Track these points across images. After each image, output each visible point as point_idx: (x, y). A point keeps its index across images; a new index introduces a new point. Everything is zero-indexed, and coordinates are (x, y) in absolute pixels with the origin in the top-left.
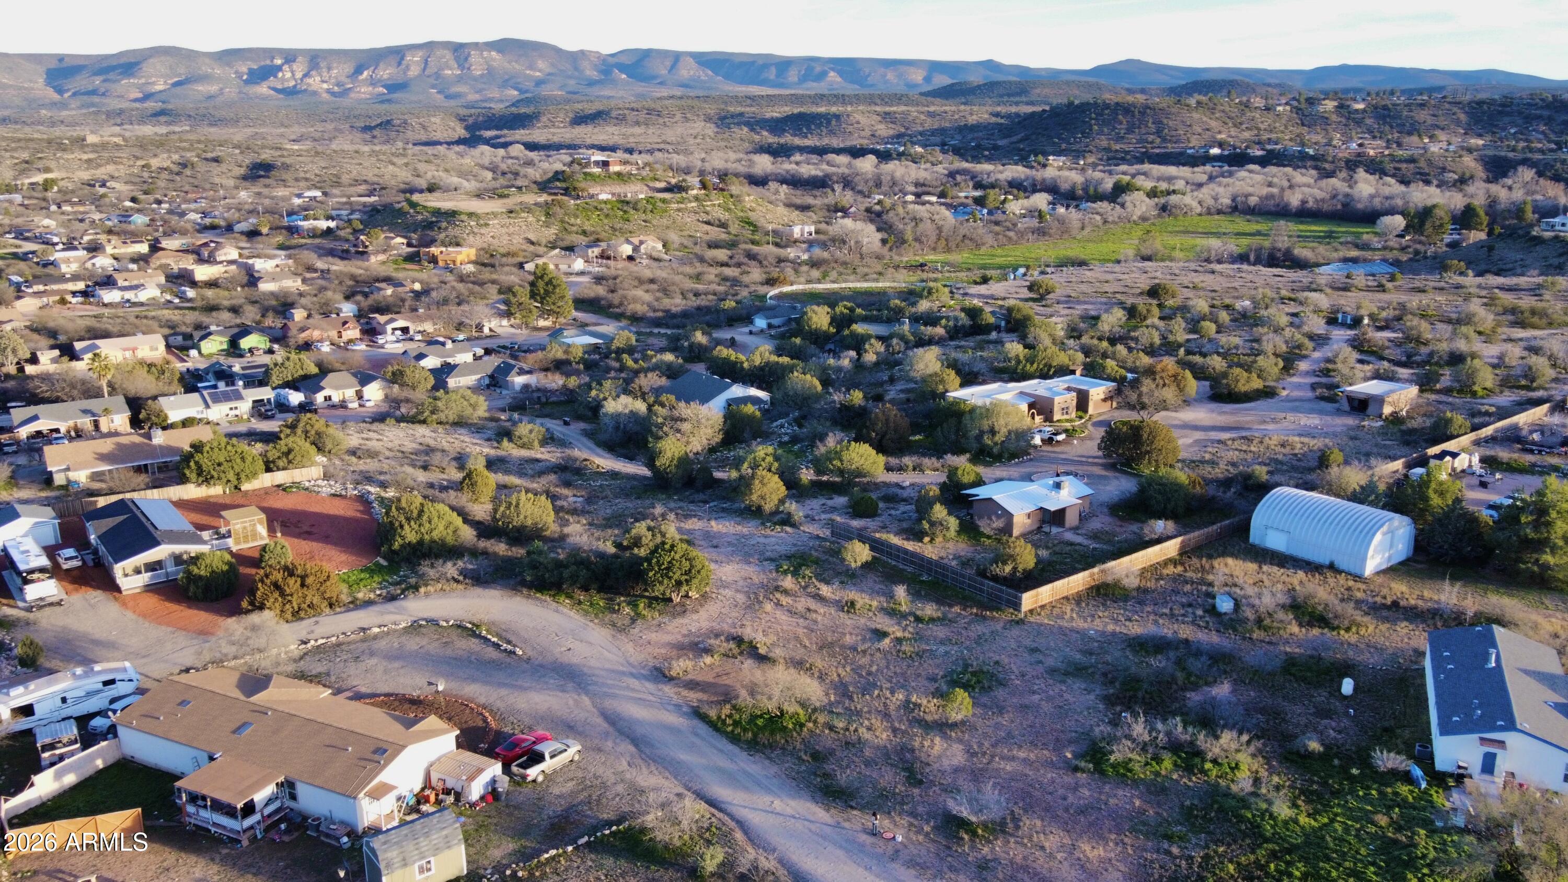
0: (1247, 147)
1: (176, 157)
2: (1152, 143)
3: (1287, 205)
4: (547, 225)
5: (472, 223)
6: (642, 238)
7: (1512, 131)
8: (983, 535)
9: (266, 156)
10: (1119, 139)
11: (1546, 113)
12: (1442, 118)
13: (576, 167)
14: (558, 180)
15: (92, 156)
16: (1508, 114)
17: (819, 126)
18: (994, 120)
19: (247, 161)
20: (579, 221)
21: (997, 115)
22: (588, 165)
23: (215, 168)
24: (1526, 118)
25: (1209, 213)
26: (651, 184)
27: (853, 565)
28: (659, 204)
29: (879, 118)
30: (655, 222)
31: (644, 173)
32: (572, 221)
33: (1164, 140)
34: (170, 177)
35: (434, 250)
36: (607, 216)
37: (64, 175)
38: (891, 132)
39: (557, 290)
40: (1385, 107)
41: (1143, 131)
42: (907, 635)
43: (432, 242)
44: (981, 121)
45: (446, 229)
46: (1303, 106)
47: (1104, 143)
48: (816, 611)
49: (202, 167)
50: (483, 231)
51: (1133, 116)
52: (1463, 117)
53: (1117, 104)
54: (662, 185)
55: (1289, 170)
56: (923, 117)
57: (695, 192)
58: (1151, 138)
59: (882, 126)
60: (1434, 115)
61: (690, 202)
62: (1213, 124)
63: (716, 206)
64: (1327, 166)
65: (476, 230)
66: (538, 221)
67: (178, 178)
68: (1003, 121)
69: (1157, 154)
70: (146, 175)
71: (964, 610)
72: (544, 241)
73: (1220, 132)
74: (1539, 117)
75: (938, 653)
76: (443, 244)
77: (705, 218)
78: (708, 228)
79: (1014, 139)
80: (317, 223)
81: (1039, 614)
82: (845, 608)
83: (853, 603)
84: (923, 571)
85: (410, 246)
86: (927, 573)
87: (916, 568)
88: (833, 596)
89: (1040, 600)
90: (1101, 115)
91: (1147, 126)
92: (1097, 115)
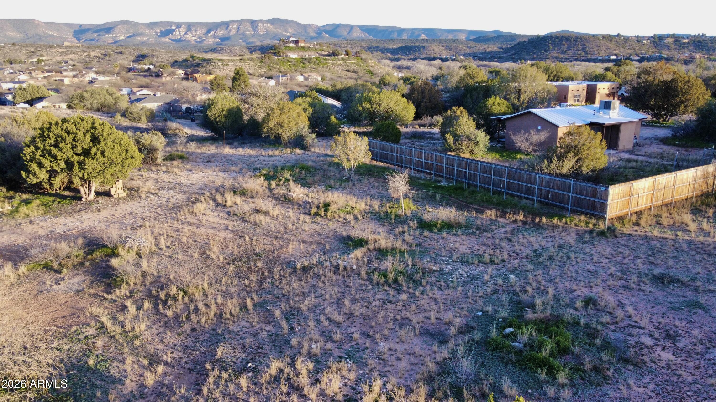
0: (630, 56)
1: (103, 52)
2: (580, 54)
4: (261, 67)
5: (219, 64)
6: (310, 74)
8: (519, 151)
10: (563, 53)
13: (282, 43)
14: (272, 49)
15: (63, 50)
17: (415, 51)
20: (278, 67)
21: (500, 48)
22: (287, 42)
23: (120, 56)
26: (320, 52)
27: (346, 165)
28: (322, 60)
29: (444, 48)
30: (319, 69)
31: (317, 47)
32: (275, 66)
33: (586, 53)
34: (98, 61)
35: (197, 76)
36: (294, 65)
39: (241, 78)
41: (576, 49)
42: (399, 244)
43: (198, 72)
45: (206, 66)
46: (656, 40)
47: (556, 55)
48: (267, 213)
49: (114, 56)
50: (225, 68)
51: (570, 42)
53: (562, 36)
54: (326, 53)
56: (465, 48)
57: (342, 56)
58: (579, 52)
62: (611, 46)
63: (352, 63)
65: (221, 67)
66: (256, 65)
67: (102, 61)
69: (583, 59)
70: (87, 59)
71: (503, 215)
72: (257, 74)
73: (615, 50)
75: (454, 278)
76: (202, 73)
77: (346, 68)
78: (348, 73)
79: (510, 54)
80: (144, 66)
81: (637, 224)
82: (314, 210)
83: (327, 206)
84: (442, 176)
85: (186, 74)
86: (446, 178)
87: (432, 174)
88: (306, 198)
89: (634, 202)
90: (554, 41)
91: (577, 47)
92: (552, 41)
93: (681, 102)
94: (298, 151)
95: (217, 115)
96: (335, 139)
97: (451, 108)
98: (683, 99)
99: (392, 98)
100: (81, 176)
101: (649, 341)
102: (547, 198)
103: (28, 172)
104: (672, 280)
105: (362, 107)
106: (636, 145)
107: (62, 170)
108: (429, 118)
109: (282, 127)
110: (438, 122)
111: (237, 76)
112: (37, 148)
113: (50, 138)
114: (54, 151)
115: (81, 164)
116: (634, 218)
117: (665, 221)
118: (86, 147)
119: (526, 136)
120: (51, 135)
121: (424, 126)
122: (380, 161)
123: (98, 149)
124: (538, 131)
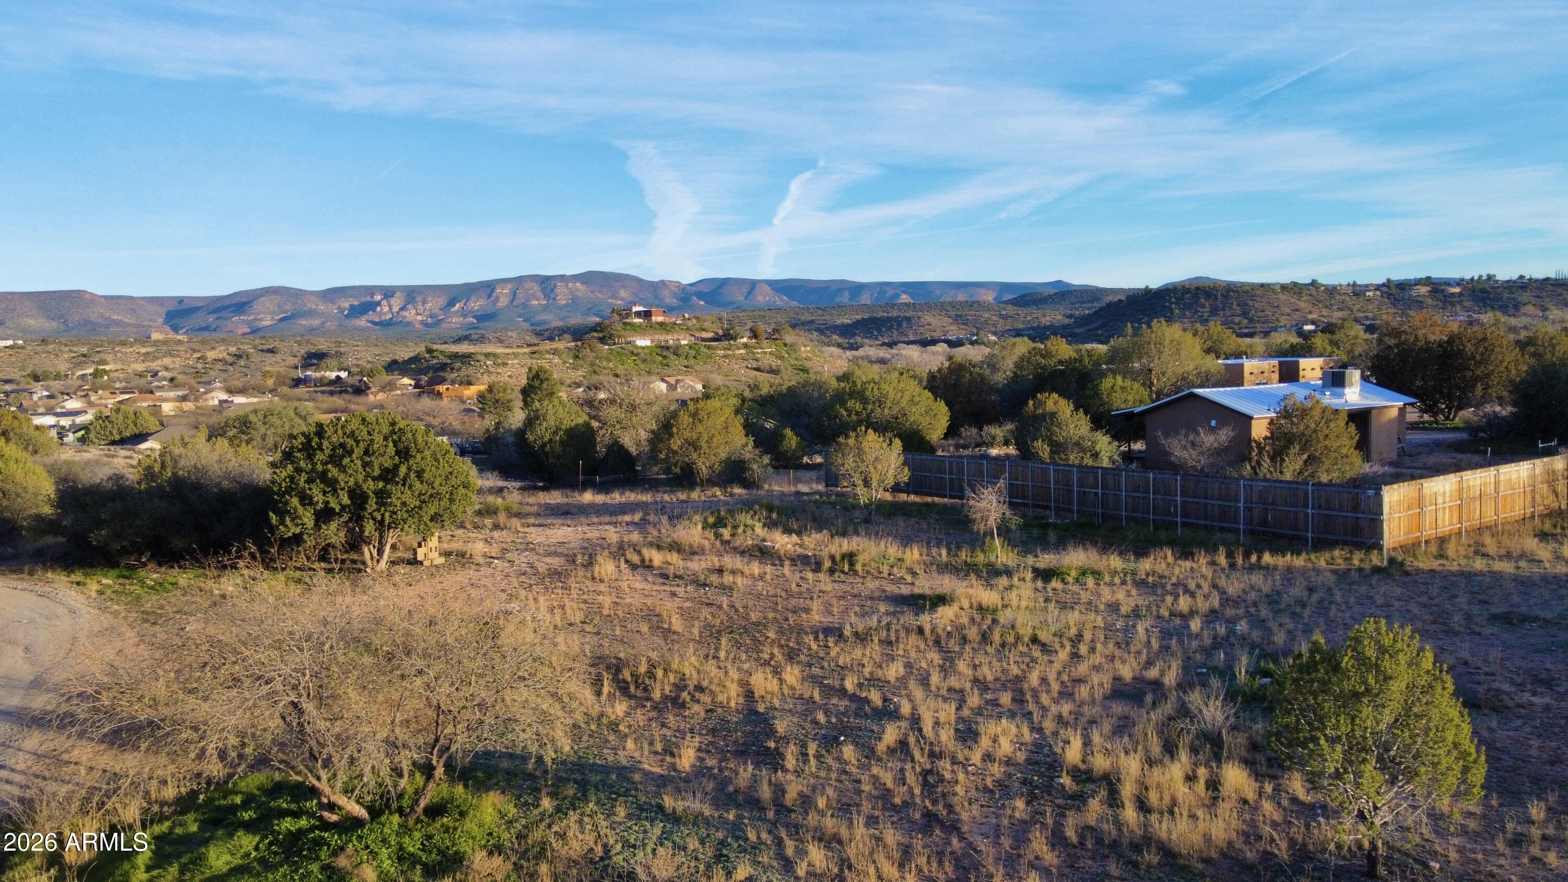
1: (233, 349)
2: (1238, 324)
4: (575, 368)
5: (488, 363)
6: (679, 377)
9: (323, 345)
10: (1203, 321)
13: (616, 317)
14: (596, 331)
15: (150, 349)
19: (303, 352)
20: (611, 365)
21: (1069, 316)
22: (628, 316)
23: (270, 358)
26: (697, 334)
28: (702, 349)
29: (951, 320)
30: (697, 368)
31: (690, 323)
32: (605, 364)
33: (1251, 320)
34: (224, 368)
35: (442, 388)
36: (644, 361)
37: (119, 367)
39: (545, 385)
40: (1483, 291)
43: (442, 381)
45: (460, 368)
46: (1394, 291)
48: (738, 573)
49: (257, 358)
50: (499, 370)
51: (1216, 298)
53: (1197, 288)
54: (710, 335)
56: (994, 318)
57: (745, 340)
58: (1237, 319)
60: (1538, 297)
61: (739, 349)
62: (1302, 305)
63: (766, 353)
65: (492, 370)
66: (565, 363)
67: (231, 368)
70: (200, 366)
71: (1188, 556)
72: (568, 382)
73: (1310, 312)
76: (453, 382)
77: (754, 364)
79: (1092, 327)
80: (328, 374)
81: (1441, 556)
82: (827, 564)
83: (850, 557)
84: (1048, 508)
85: (416, 386)
86: (1058, 510)
87: (1027, 505)
88: (800, 551)
89: (1428, 519)
90: (1182, 299)
91: (1231, 308)
92: (1178, 299)
93: (1476, 379)
94: (738, 491)
95: (546, 439)
96: (839, 444)
97: (1034, 397)
98: (1478, 372)
99: (902, 391)
100: (379, 518)
101: (1506, 687)
102: (1265, 523)
103: (282, 513)
104: (1525, 619)
105: (846, 410)
106: (1402, 453)
107: (343, 508)
108: (974, 431)
109: (696, 448)
110: (994, 438)
111: (536, 383)
112: (298, 470)
113: (322, 450)
114: (333, 472)
115: (382, 496)
116: (1433, 549)
117: (1492, 549)
118: (388, 464)
119: (1191, 437)
120: (325, 443)
121: (965, 447)
122: (916, 493)
123: (409, 469)
124: (1212, 430)
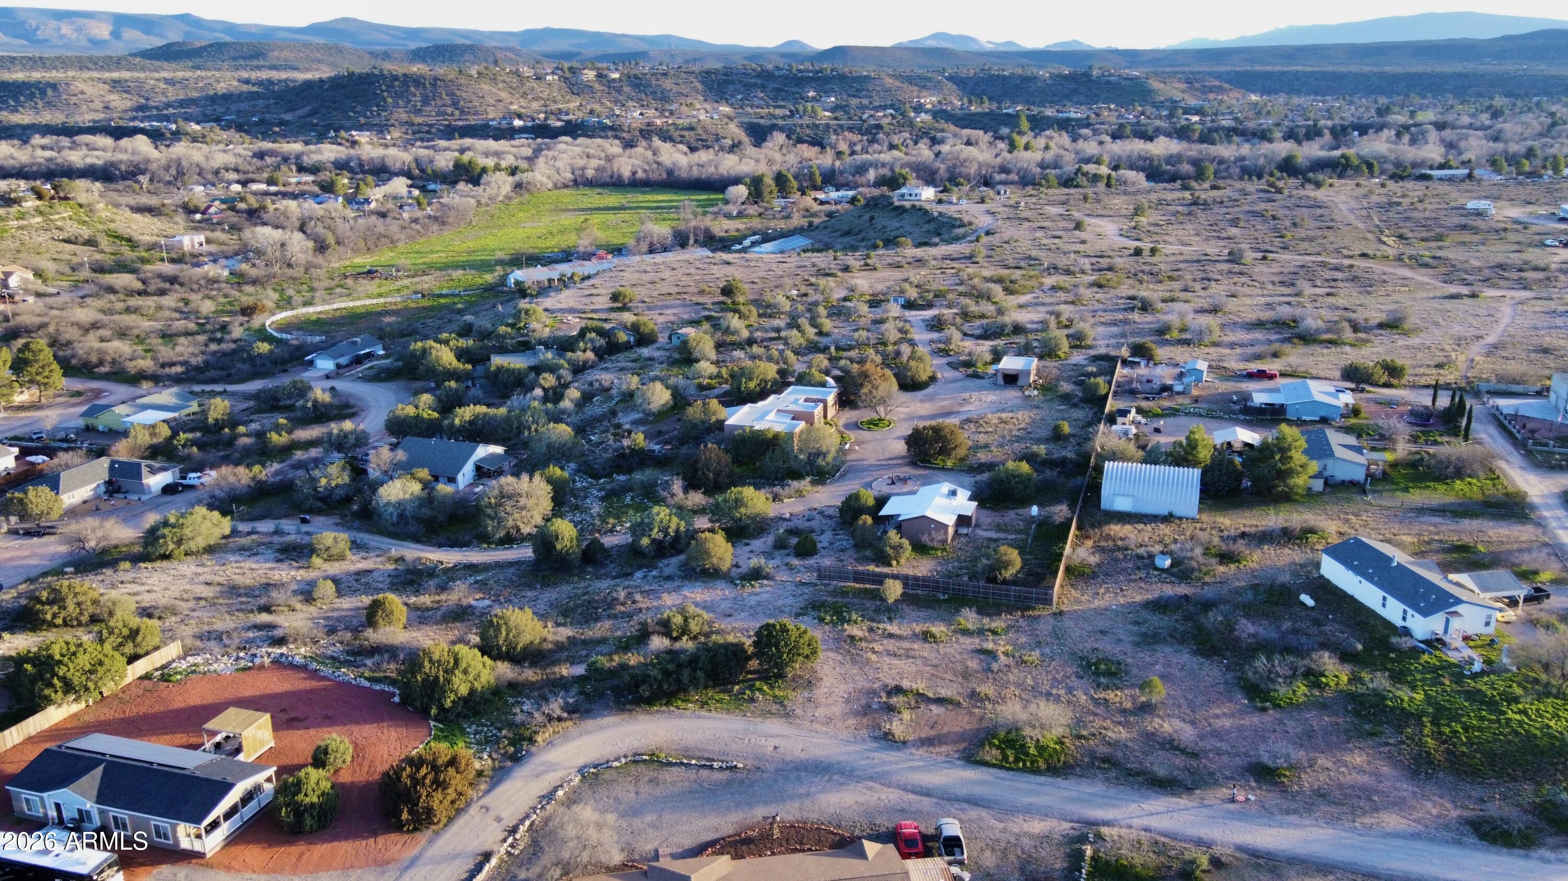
0: (546, 119)
2: (452, 115)
3: (620, 176)
7: (740, 97)
11: (759, 81)
12: (683, 86)
16: (732, 82)
17: (32, 96)
18: (245, 88)
21: (247, 82)
24: (745, 85)
25: (556, 187)
29: (107, 87)
38: (129, 104)
40: (636, 77)
42: (1007, 647)
44: (232, 89)
46: (568, 75)
48: (912, 649)
52: (699, 86)
53: (405, 75)
55: (599, 140)
56: (162, 85)
57: (31, 203)
58: (449, 110)
59: (114, 97)
60: (676, 84)
61: (31, 216)
63: (67, 220)
64: (625, 135)
68: (255, 89)
69: (461, 127)
71: (1011, 615)
73: (512, 103)
74: (755, 85)
77: (60, 235)
78: (74, 247)
86: (943, 593)
88: (903, 632)
90: (393, 87)
91: (441, 98)
92: (387, 86)
119: (932, 536)
124: (937, 532)
